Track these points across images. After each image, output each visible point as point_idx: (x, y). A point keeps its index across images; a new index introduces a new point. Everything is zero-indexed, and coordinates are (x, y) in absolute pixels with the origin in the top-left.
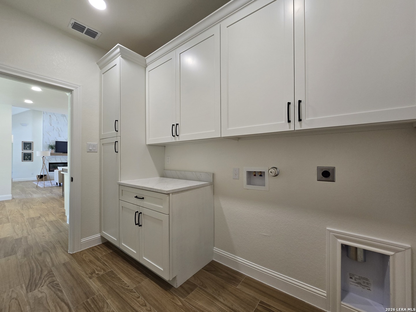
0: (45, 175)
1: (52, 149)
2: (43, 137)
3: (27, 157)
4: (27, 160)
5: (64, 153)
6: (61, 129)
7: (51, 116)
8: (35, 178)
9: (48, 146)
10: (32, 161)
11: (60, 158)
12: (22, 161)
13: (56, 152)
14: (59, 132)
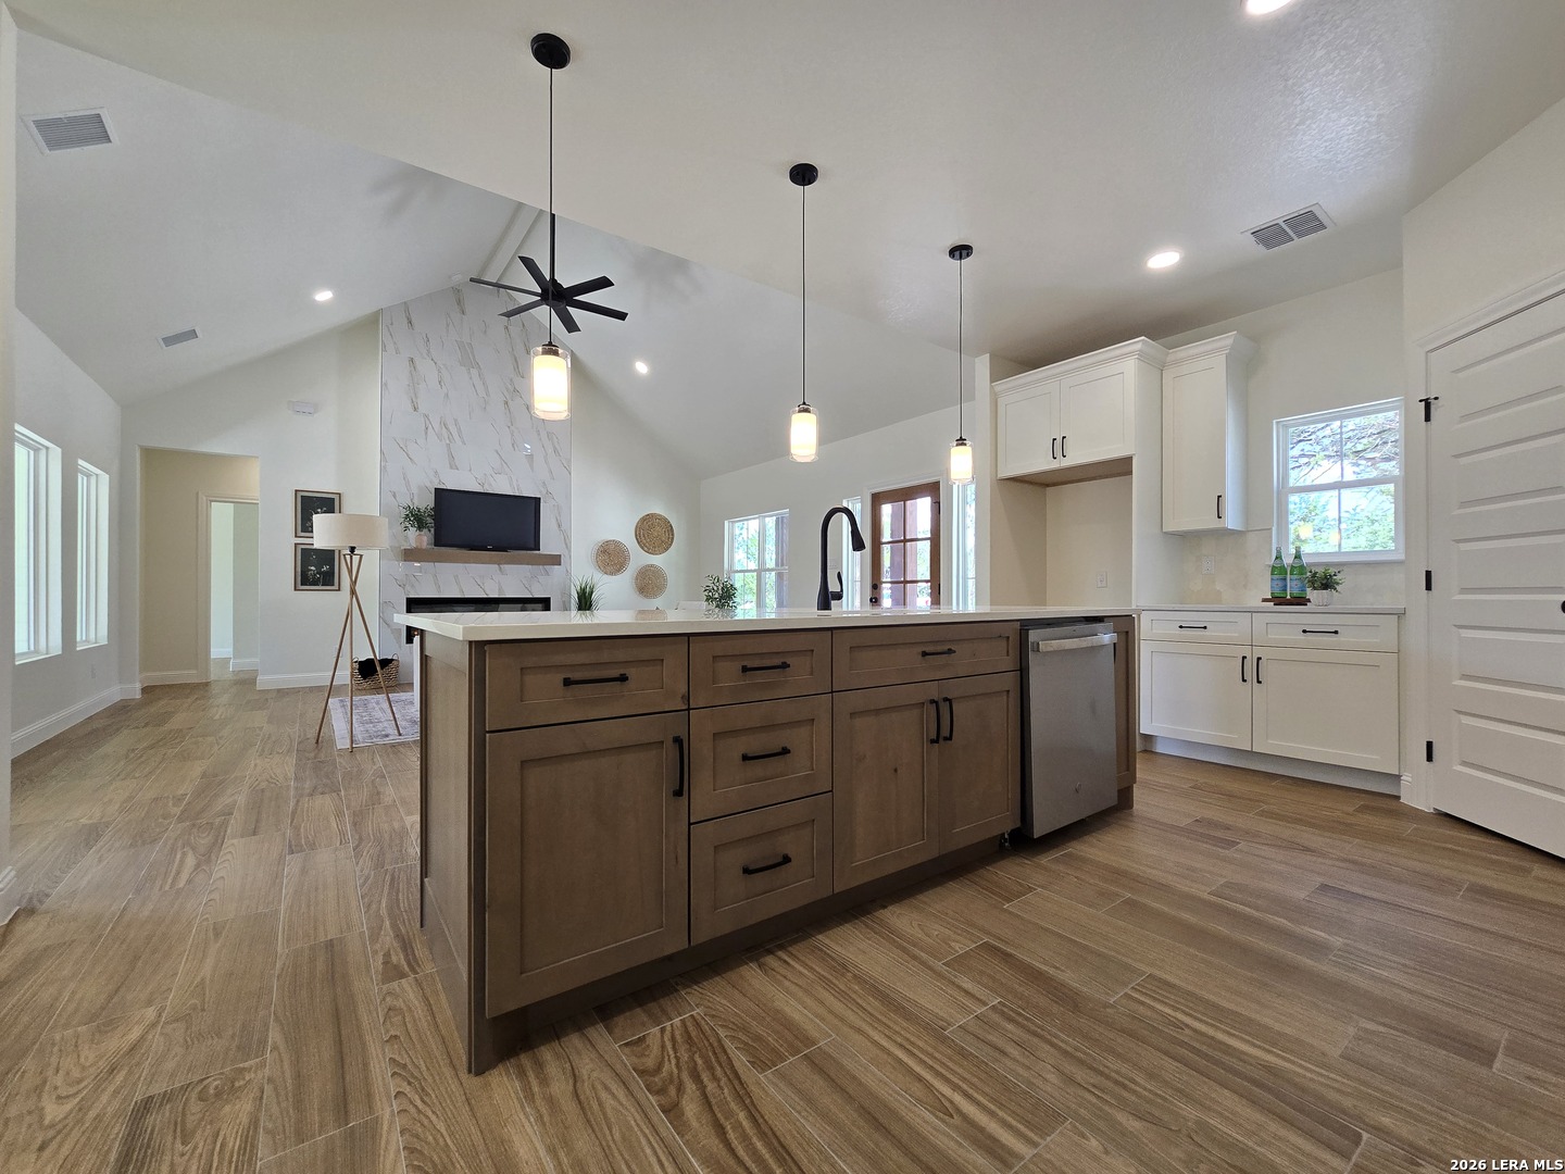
0: (385, 663)
1: (420, 528)
2: (383, 469)
3: (317, 570)
4: (315, 583)
5: (472, 550)
6: (459, 431)
7: (415, 359)
8: (345, 675)
9: (404, 512)
10: (336, 587)
11: (456, 577)
12: (295, 590)
13: (437, 542)
14: (448, 446)
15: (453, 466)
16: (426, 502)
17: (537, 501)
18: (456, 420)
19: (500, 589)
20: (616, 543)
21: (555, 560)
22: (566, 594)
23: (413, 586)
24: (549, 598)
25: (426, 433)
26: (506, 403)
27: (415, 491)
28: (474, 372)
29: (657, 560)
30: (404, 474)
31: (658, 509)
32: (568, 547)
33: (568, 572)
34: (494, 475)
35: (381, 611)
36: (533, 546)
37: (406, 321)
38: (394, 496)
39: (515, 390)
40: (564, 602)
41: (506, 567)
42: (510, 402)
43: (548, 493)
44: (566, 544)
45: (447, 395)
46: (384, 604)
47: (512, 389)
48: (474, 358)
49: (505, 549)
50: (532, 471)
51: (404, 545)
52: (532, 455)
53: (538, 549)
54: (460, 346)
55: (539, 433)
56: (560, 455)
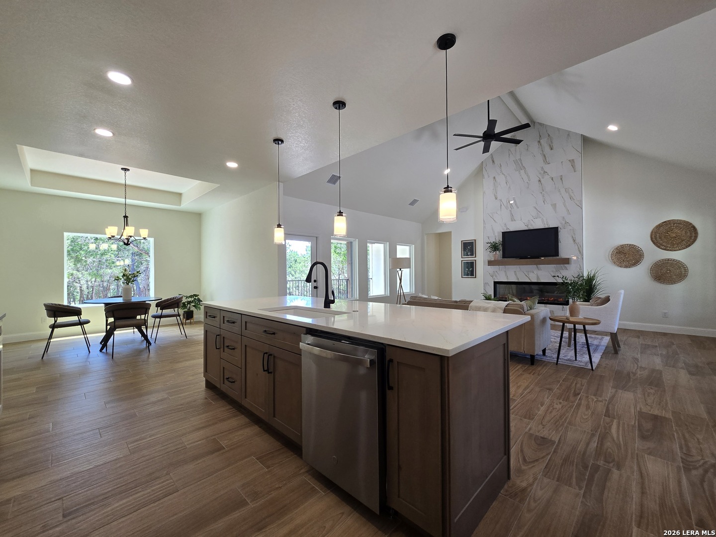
1: (497, 250)
2: (484, 228)
5: (520, 259)
7: (496, 177)
11: (515, 272)
13: (504, 256)
14: (510, 211)
15: (513, 220)
16: (498, 238)
17: (557, 229)
18: (514, 198)
19: (538, 278)
20: (631, 246)
21: (571, 261)
23: (496, 276)
25: (501, 208)
26: (540, 181)
27: (496, 234)
28: (522, 172)
29: (675, 255)
30: (492, 228)
32: (581, 252)
34: (533, 220)
35: (484, 286)
36: (555, 254)
37: (491, 161)
38: (488, 239)
39: (545, 172)
41: (541, 266)
42: (542, 180)
43: (566, 223)
44: (579, 251)
45: (510, 187)
46: (486, 284)
47: (542, 172)
48: (522, 164)
49: (538, 257)
50: (556, 212)
51: (489, 259)
52: (556, 204)
53: (558, 255)
54: (515, 162)
55: (559, 191)
56: (574, 200)
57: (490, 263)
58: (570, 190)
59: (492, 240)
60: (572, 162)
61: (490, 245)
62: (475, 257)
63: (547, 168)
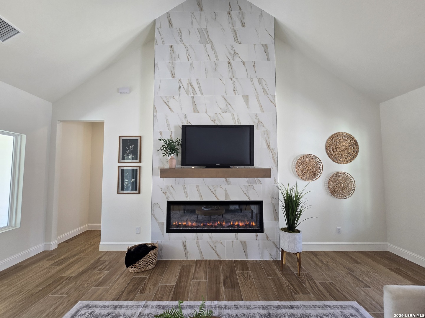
1: (172, 154)
4: (127, 189)
6: (199, 87)
7: (173, 45)
10: (137, 191)
11: (198, 187)
12: (118, 193)
13: (184, 163)
14: (193, 97)
15: (196, 110)
16: (176, 136)
17: (251, 128)
18: (197, 80)
19: (227, 195)
20: (311, 157)
21: (266, 173)
22: (274, 198)
23: (171, 193)
24: (262, 201)
25: (180, 91)
26: (229, 63)
27: (173, 130)
28: (209, 46)
29: (345, 168)
30: (167, 119)
31: (344, 128)
32: (275, 162)
33: (276, 182)
34: (222, 113)
35: (153, 210)
36: (249, 162)
37: (168, 24)
38: (161, 134)
39: (236, 53)
40: (273, 204)
41: (231, 179)
42: (232, 62)
43: (260, 122)
44: (274, 160)
45: (192, 64)
46: (154, 205)
47: (233, 52)
48: (208, 37)
49: (228, 167)
50: (248, 107)
51: (162, 166)
52: (248, 96)
53: (253, 164)
54: (200, 31)
55: (252, 80)
56: (268, 94)
57: (164, 173)
58: (263, 81)
59: (167, 137)
60: (265, 47)
61: (163, 143)
62: (140, 162)
63: (239, 48)
